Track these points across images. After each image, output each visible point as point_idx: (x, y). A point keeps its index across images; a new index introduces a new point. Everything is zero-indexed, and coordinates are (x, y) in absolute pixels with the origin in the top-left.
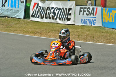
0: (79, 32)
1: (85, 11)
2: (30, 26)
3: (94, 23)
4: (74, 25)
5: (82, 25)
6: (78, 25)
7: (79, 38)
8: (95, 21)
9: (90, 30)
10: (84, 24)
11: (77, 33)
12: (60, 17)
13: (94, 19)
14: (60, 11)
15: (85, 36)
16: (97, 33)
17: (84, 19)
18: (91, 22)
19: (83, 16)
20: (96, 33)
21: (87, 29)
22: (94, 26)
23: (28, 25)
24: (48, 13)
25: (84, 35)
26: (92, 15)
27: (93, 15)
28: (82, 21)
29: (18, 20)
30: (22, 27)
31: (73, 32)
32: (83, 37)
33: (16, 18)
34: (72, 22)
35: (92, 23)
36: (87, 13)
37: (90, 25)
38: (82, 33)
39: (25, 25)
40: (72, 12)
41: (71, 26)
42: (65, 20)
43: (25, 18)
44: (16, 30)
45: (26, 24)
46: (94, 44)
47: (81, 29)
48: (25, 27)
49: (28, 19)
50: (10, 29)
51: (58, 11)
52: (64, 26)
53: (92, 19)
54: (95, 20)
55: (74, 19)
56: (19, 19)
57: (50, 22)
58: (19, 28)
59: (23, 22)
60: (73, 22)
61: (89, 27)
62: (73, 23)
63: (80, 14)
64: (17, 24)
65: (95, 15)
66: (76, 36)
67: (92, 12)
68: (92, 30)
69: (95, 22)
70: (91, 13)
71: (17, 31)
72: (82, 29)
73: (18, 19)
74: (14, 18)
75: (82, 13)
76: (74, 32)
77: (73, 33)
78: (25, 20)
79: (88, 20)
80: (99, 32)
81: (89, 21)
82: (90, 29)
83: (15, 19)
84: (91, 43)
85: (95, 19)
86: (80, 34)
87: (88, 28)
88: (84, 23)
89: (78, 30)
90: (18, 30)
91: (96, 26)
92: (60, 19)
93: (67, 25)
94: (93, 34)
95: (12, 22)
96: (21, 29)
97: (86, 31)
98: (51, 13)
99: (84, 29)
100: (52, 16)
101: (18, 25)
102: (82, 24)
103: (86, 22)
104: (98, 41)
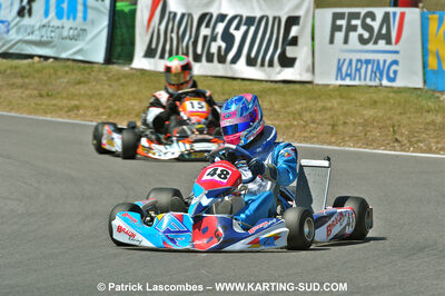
0: (331, 109)
1: (354, 28)
2: (135, 89)
3: (392, 75)
4: (309, 86)
5: (340, 82)
6: (328, 85)
7: (334, 133)
8: (394, 67)
9: (375, 102)
10: (348, 78)
11: (327, 116)
12: (253, 55)
13: (390, 58)
14: (252, 29)
15: (360, 124)
16: (405, 113)
17: (351, 61)
18: (379, 70)
19: (346, 47)
20: (401, 114)
21: (362, 99)
22: (391, 87)
23: (123, 85)
24: (205, 37)
25: (354, 123)
26: (382, 43)
27: (389, 42)
28: (339, 69)
29: (84, 69)
30: (100, 94)
31: (306, 110)
32: (349, 130)
33: (74, 60)
34: (300, 74)
35: (381, 75)
36: (361, 36)
37: (377, 83)
38: (346, 114)
39: (110, 86)
40: (301, 31)
41: (297, 86)
42: (271, 64)
43: (109, 60)
44: (77, 108)
45: (114, 84)
46: (397, 156)
47: (339, 100)
48: (113, 95)
49: (124, 64)
50: (54, 102)
51: (243, 28)
52: (270, 89)
53: (381, 57)
54: (395, 62)
55: (310, 62)
56: (86, 65)
57: (210, 73)
58: (90, 97)
59: (102, 74)
60: (307, 71)
61: (372, 90)
62: (306, 77)
63: (332, 41)
64: (79, 83)
65: (397, 42)
66: (321, 129)
67: (384, 31)
68: (385, 103)
69: (395, 72)
70: (380, 36)
71: (81, 112)
72: (342, 97)
73: (82, 65)
74: (68, 60)
75: (339, 36)
76: (310, 111)
77: (307, 116)
78: (111, 66)
79: (368, 62)
80: (412, 110)
81: (370, 66)
82: (375, 97)
83: (70, 63)
84: (387, 155)
85: (394, 57)
86: (338, 119)
87: (367, 96)
88: (347, 75)
89: (329, 105)
90: (85, 107)
91: (399, 88)
92: (251, 62)
93: (281, 85)
94: (390, 118)
95: (61, 77)
96: (96, 102)
97: (361, 106)
98: (214, 39)
99: (352, 99)
100: (220, 48)
101: (83, 89)
102: (343, 79)
103: (358, 70)
104: (413, 143)
